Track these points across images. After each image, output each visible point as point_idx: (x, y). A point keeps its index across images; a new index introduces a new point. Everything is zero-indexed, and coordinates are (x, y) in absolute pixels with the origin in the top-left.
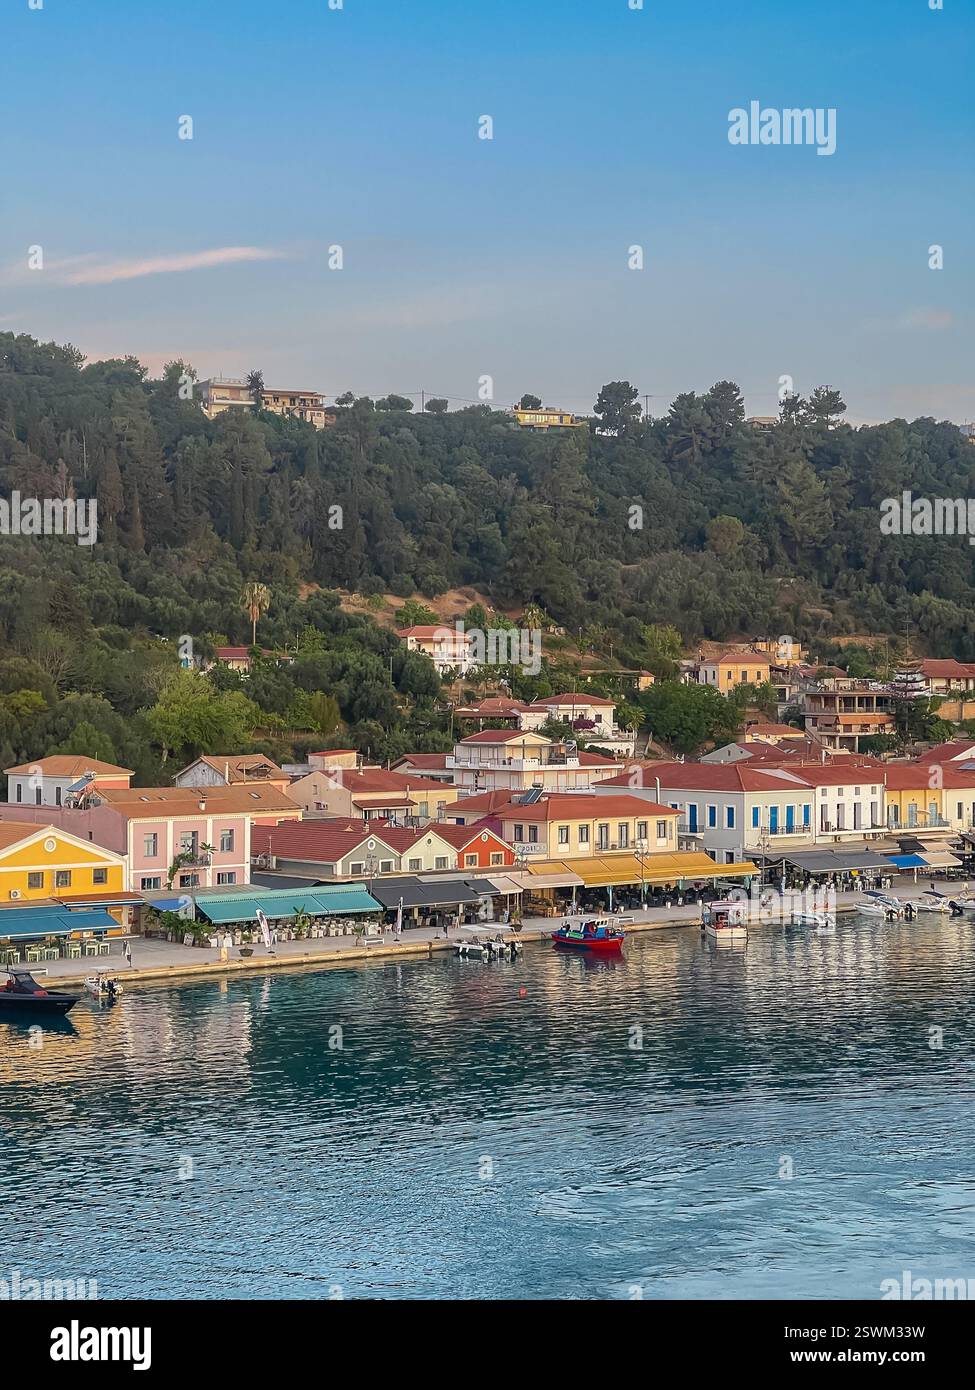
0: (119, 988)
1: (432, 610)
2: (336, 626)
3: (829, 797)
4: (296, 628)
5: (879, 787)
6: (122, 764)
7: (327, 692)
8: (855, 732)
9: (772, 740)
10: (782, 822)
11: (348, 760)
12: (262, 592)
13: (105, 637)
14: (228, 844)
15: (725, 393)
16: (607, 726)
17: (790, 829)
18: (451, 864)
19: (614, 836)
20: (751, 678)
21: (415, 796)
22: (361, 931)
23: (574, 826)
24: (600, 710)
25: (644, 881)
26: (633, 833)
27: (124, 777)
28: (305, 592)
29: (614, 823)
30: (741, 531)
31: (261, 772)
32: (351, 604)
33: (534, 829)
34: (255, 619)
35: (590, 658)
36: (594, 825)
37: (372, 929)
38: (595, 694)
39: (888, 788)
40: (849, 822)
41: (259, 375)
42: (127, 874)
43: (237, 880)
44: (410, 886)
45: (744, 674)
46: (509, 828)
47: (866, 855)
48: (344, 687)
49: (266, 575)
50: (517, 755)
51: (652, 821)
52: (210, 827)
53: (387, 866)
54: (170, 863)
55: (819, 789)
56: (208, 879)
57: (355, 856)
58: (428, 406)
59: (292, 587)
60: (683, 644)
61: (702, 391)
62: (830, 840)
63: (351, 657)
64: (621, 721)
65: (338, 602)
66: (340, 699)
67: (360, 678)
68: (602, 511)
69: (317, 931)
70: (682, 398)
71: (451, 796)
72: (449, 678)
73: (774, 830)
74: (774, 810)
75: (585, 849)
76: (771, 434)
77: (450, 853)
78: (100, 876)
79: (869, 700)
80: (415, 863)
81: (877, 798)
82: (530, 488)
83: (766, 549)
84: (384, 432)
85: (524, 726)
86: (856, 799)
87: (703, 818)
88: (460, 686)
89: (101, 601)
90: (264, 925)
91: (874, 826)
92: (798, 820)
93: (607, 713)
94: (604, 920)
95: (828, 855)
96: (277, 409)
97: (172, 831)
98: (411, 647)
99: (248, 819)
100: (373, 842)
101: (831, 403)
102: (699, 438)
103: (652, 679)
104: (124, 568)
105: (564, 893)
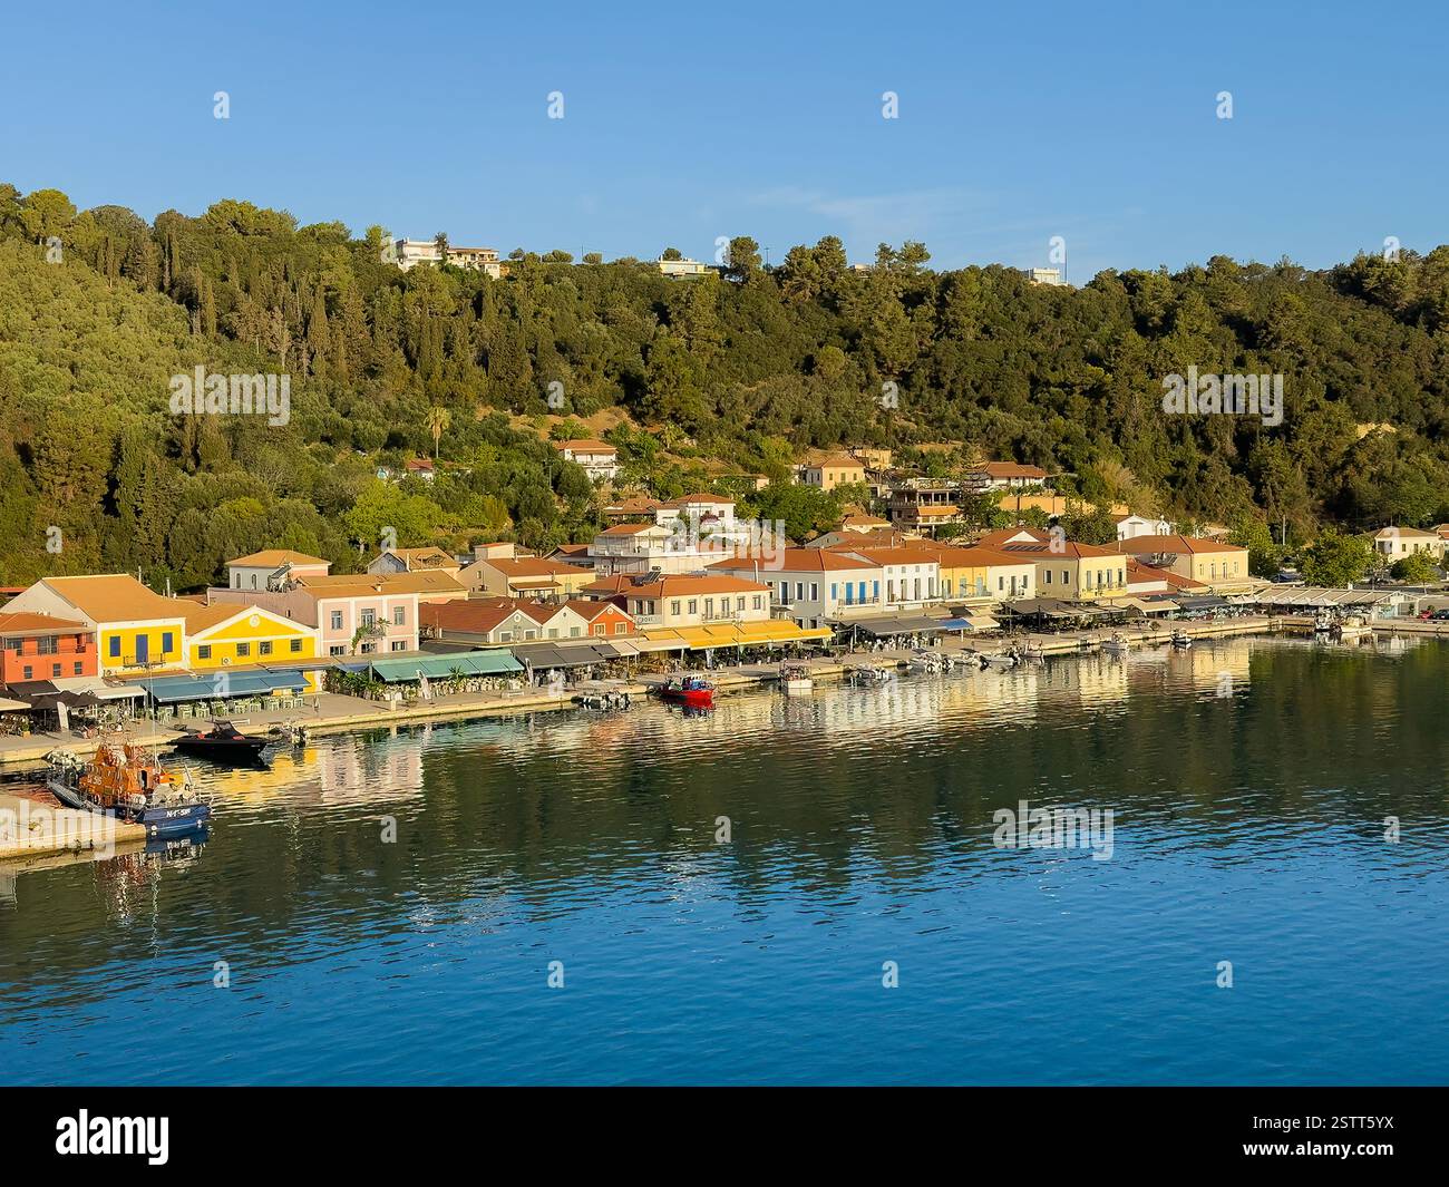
0: (308, 733)
1: (586, 427)
2: (507, 441)
3: (895, 573)
4: (474, 444)
5: (935, 565)
6: (325, 557)
7: (498, 495)
8: (932, 522)
9: (865, 529)
10: (856, 595)
11: (506, 551)
12: (444, 415)
13: (316, 454)
14: (400, 617)
15: (829, 244)
16: (729, 520)
17: (862, 601)
18: (583, 632)
19: (717, 608)
20: (849, 479)
21: (559, 578)
22: (507, 687)
23: (684, 600)
24: (722, 507)
25: (742, 643)
26: (733, 605)
27: (324, 567)
28: (482, 412)
29: (717, 598)
30: (843, 358)
31: (436, 560)
32: (518, 424)
33: (652, 604)
34: (437, 436)
35: (716, 464)
36: (701, 599)
37: (515, 684)
38: (719, 494)
39: (944, 566)
40: (910, 595)
41: (444, 236)
42: (318, 643)
43: (409, 648)
44: (550, 649)
45: (843, 475)
46: (633, 605)
47: (924, 621)
48: (511, 491)
49: (451, 400)
50: (645, 544)
51: (749, 596)
52: (384, 605)
53: (530, 635)
54: (353, 634)
55: (886, 567)
56: (384, 646)
57: (504, 627)
58: (586, 259)
59: (469, 409)
60: (794, 452)
61: (811, 244)
62: (896, 609)
63: (518, 467)
64: (739, 515)
65: (507, 421)
66: (508, 501)
67: (525, 483)
68: (729, 343)
69: (471, 686)
70: (794, 251)
71: (589, 578)
72: (597, 483)
73: (849, 601)
74: (849, 586)
75: (695, 620)
76: (869, 280)
77: (582, 624)
78: (296, 645)
79: (944, 496)
80: (553, 632)
81: (933, 574)
82: (668, 325)
83: (863, 373)
84: (548, 281)
85: (660, 521)
86: (917, 576)
87: (793, 592)
88: (608, 488)
89: (313, 423)
90: (424, 682)
91: (931, 597)
92: (869, 593)
93: (729, 508)
94: (697, 676)
95: (893, 621)
96: (459, 262)
97: (353, 608)
98: (568, 457)
99: (416, 598)
100: (519, 616)
101: (919, 253)
102: (809, 283)
103: (767, 481)
104: (332, 396)
105: (675, 654)
